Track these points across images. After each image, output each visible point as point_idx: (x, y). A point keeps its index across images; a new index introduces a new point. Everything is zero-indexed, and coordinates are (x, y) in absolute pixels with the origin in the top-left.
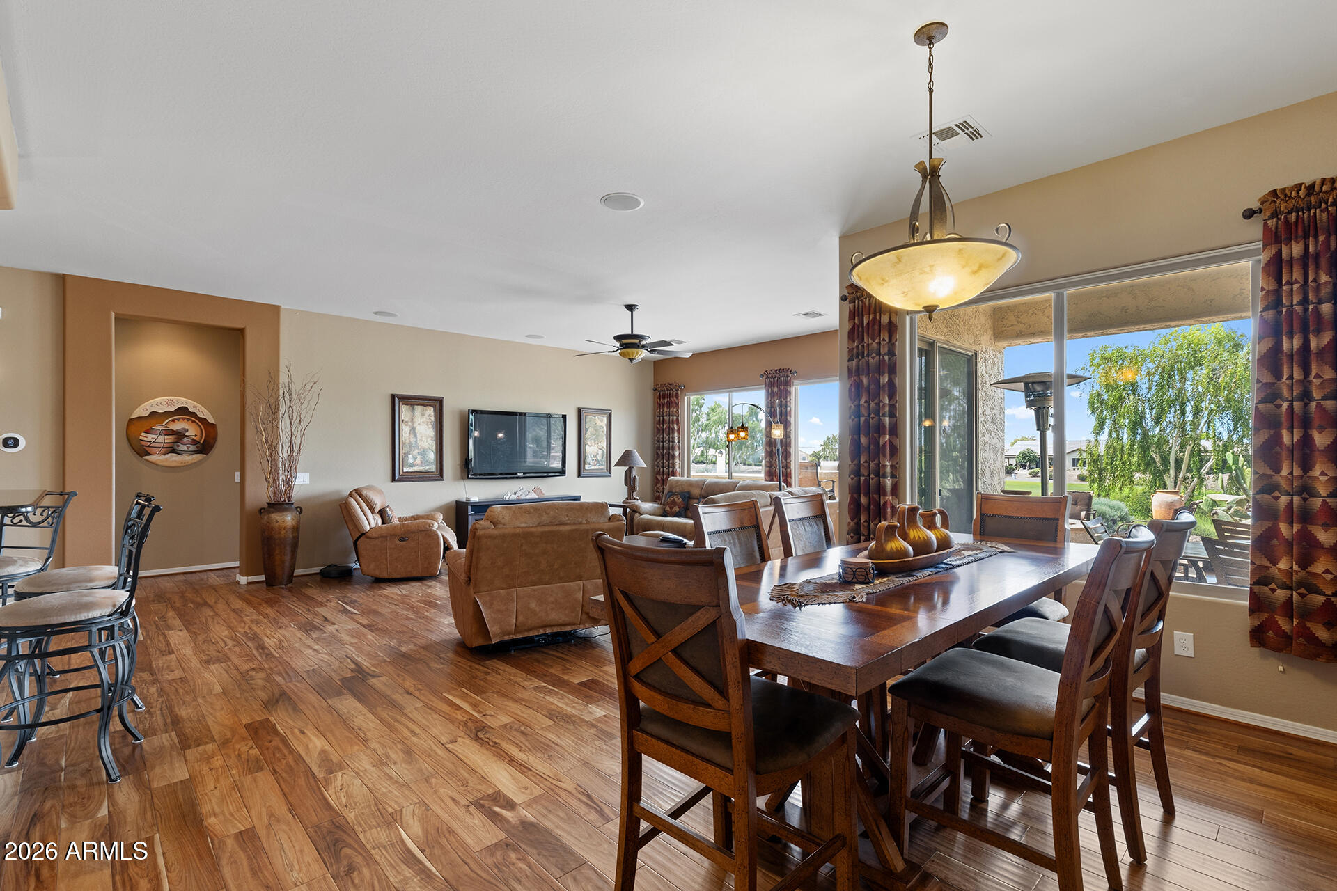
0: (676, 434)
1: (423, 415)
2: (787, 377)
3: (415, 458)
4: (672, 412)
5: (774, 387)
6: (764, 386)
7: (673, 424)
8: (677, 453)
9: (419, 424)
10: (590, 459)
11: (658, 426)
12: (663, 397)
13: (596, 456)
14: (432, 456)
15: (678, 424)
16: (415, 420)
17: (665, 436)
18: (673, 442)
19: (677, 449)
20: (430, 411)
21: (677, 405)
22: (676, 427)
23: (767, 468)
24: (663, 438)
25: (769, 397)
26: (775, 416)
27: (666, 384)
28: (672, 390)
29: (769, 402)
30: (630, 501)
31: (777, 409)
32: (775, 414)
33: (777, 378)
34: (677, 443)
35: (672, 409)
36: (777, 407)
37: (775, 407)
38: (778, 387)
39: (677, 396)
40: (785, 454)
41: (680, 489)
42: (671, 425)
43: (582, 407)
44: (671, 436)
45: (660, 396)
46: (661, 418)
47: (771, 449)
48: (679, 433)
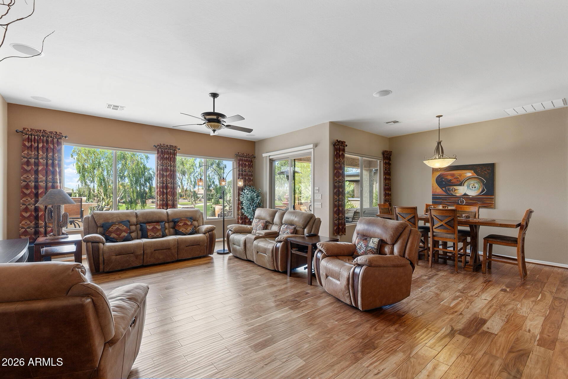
0: (58, 176)
2: (175, 150)
5: (165, 155)
6: (156, 152)
7: (53, 167)
11: (25, 167)
12: (37, 141)
15: (59, 167)
17: (40, 176)
19: (59, 188)
21: (59, 151)
23: (161, 202)
24: (36, 181)
25: (161, 160)
26: (167, 172)
27: (41, 131)
28: (51, 137)
29: (161, 163)
30: (60, 237)
31: (169, 168)
32: (166, 170)
33: (167, 150)
34: (59, 184)
35: (51, 154)
36: (168, 166)
37: (166, 166)
38: (168, 155)
39: (59, 143)
40: (173, 194)
41: (119, 219)
42: (51, 168)
44: (50, 177)
45: (28, 140)
46: (31, 160)
47: (163, 191)
48: (60, 176)
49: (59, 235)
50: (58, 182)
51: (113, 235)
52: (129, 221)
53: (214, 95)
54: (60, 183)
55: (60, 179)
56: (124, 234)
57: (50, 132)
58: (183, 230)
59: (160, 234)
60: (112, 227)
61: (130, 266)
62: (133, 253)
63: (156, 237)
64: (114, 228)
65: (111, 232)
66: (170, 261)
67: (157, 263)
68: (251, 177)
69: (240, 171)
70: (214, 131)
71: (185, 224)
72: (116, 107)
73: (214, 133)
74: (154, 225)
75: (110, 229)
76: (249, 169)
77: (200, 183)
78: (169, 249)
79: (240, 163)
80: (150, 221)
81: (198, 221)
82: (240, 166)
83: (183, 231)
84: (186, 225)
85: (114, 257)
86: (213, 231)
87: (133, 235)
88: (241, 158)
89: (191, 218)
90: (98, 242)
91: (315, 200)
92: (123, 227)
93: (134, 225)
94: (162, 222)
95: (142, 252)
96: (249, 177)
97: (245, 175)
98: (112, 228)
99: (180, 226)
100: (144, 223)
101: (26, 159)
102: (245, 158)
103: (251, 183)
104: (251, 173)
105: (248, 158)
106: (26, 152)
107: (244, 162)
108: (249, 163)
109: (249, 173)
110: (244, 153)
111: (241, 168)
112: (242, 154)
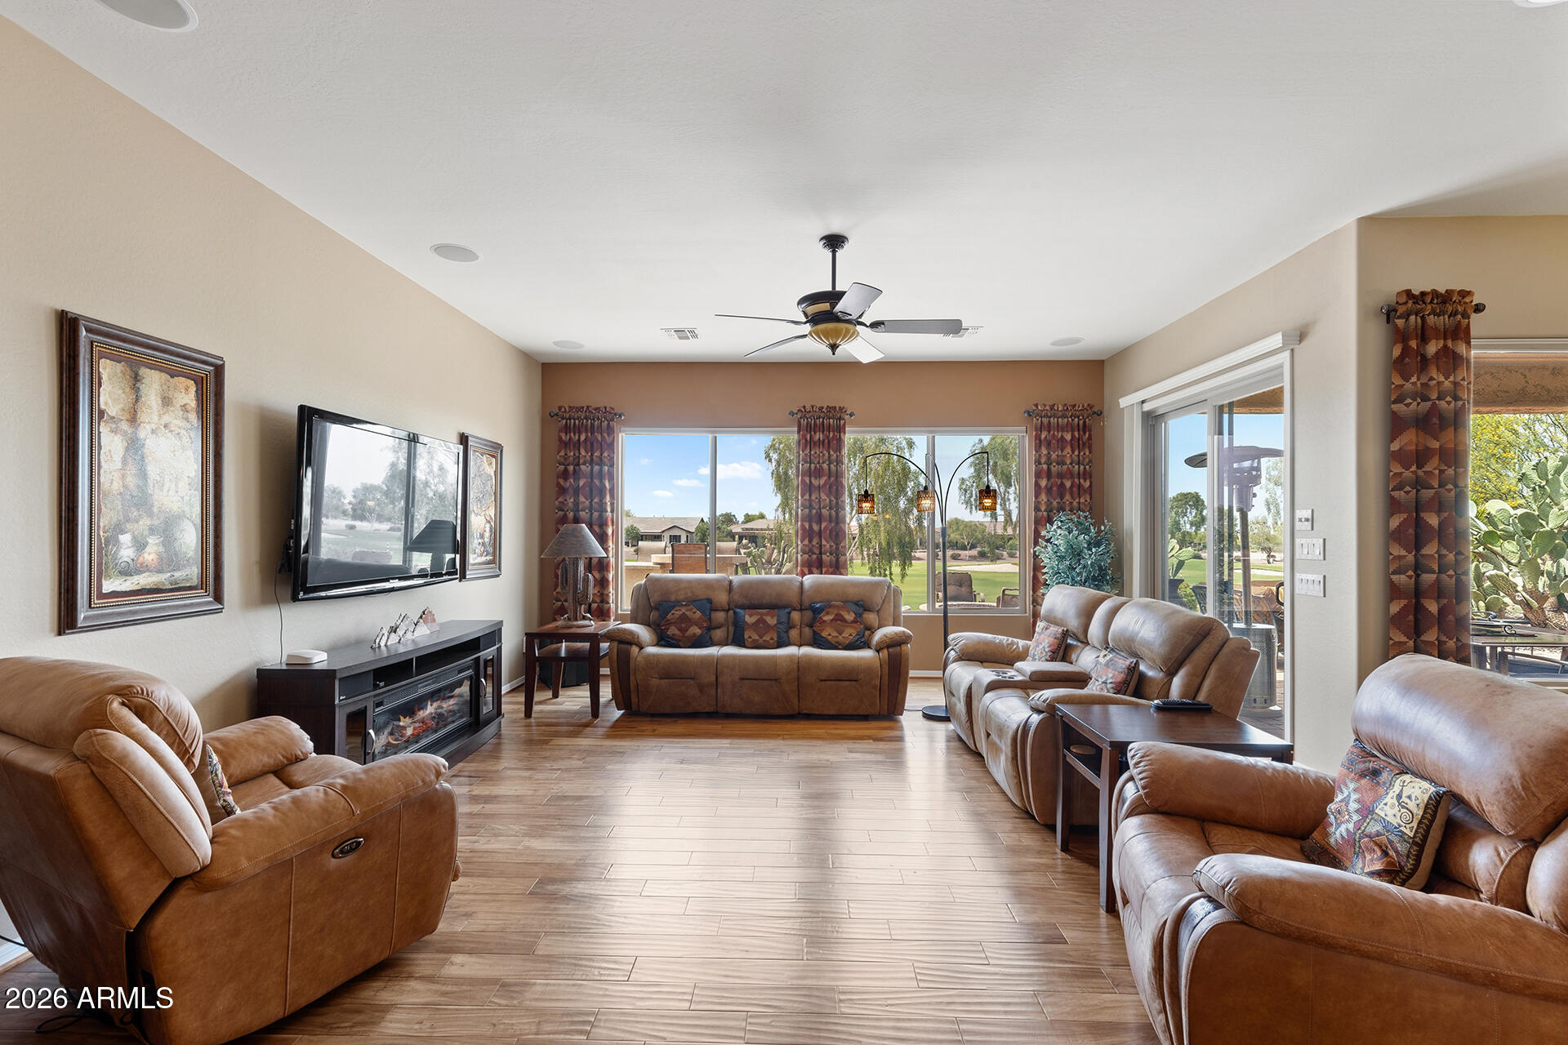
0: (608, 498)
1: (166, 401)
2: (840, 419)
3: (140, 545)
4: (601, 458)
5: (815, 433)
6: (796, 429)
7: (601, 479)
8: (610, 531)
9: (153, 432)
10: (476, 541)
11: (561, 481)
12: (578, 430)
13: (482, 536)
14: (189, 538)
15: (611, 479)
16: (143, 416)
17: (582, 499)
18: (602, 509)
19: (610, 523)
20: (186, 394)
21: (611, 446)
22: (607, 485)
23: (804, 555)
24: (576, 504)
25: (806, 447)
26: (820, 477)
27: (583, 408)
28: (598, 419)
29: (806, 455)
30: (575, 623)
31: (825, 466)
32: (818, 473)
33: (821, 420)
34: (609, 514)
35: (597, 454)
36: (823, 463)
37: (819, 463)
38: (823, 433)
39: (610, 430)
40: (837, 534)
41: (689, 594)
42: (597, 482)
43: (467, 432)
44: (596, 500)
45: (566, 429)
46: (571, 468)
47: (811, 527)
48: (612, 497)
49: (576, 620)
50: (609, 509)
51: (673, 631)
52: (710, 601)
53: (834, 242)
54: (612, 511)
55: (612, 504)
56: (695, 630)
57: (596, 409)
58: (830, 635)
59: (772, 639)
60: (673, 612)
61: (690, 710)
62: (693, 679)
63: (764, 644)
64: (676, 613)
65: (669, 623)
66: (778, 711)
67: (748, 712)
68: (1082, 481)
69: (1040, 463)
70: (834, 347)
71: (839, 618)
72: (681, 333)
73: (834, 354)
74: (761, 614)
75: (669, 616)
76: (1076, 453)
77: (864, 505)
78: (776, 680)
79: (1043, 437)
80: (756, 602)
81: (881, 613)
82: (1040, 447)
83: (830, 637)
84: (839, 622)
85: (655, 682)
86: (904, 647)
87: (718, 634)
88: (1045, 420)
89: (856, 604)
90: (631, 644)
91: (1296, 562)
92: (694, 613)
93: (724, 610)
94: (784, 607)
95: (713, 679)
96: (1076, 480)
97: (1060, 475)
98: (673, 614)
99: (824, 621)
100: (743, 607)
101: (562, 467)
102: (1060, 419)
103: (1082, 500)
104: (1082, 467)
105: (1071, 417)
106: (562, 453)
107: (1056, 433)
108: (1076, 434)
109: (1077, 467)
110: (1054, 405)
111: (1044, 451)
112: (1048, 408)
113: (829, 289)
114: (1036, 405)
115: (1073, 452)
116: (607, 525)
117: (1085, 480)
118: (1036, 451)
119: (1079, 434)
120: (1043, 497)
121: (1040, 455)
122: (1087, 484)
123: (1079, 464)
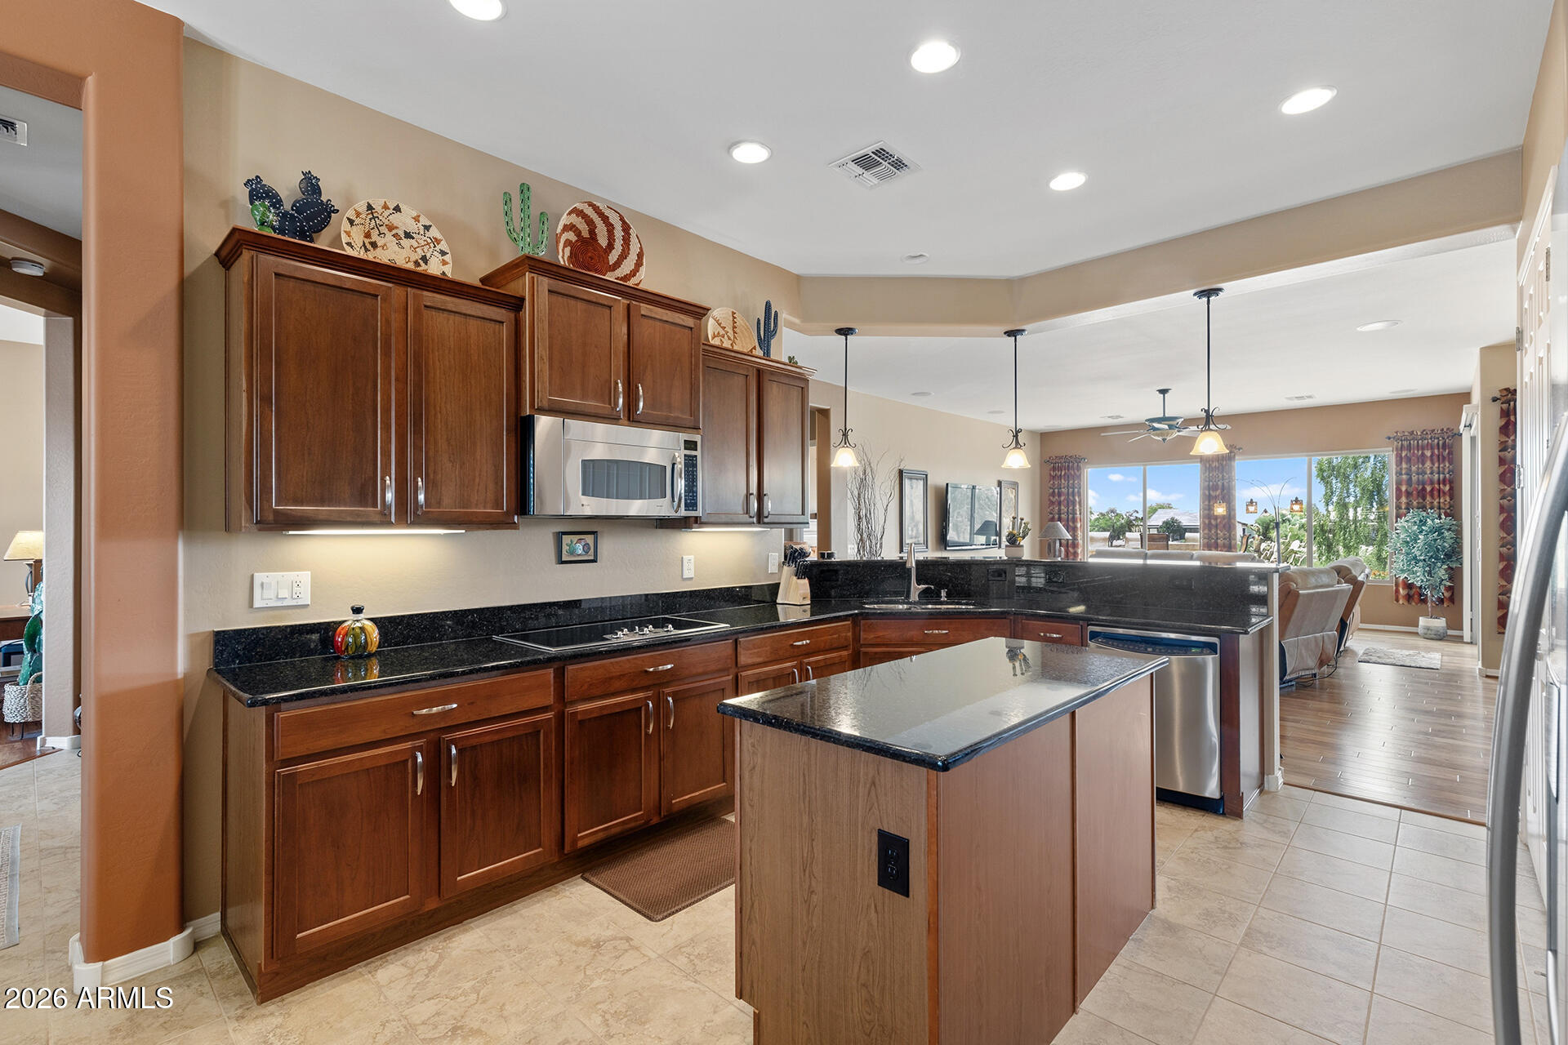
0: (1078, 506)
1: (917, 488)
4: (1073, 484)
5: (1213, 463)
6: (1199, 460)
7: (1073, 496)
8: (1079, 525)
9: (915, 497)
11: (1051, 498)
12: (1060, 469)
15: (1079, 496)
16: (913, 493)
17: (1062, 507)
18: (1074, 513)
19: (1079, 520)
20: (921, 485)
21: (1079, 477)
22: (1077, 499)
24: (1060, 510)
25: (1205, 472)
26: (1217, 490)
27: (1063, 456)
28: (1072, 462)
29: (1205, 477)
31: (1220, 483)
32: (1215, 488)
34: (1078, 515)
35: (1071, 482)
36: (1218, 481)
37: (1216, 481)
38: (1218, 462)
39: (1079, 468)
40: (1230, 527)
42: (1071, 498)
43: (1001, 479)
44: (1071, 508)
45: (1054, 469)
46: (1056, 490)
47: (1210, 522)
48: (1080, 505)
50: (1078, 513)
53: (1163, 392)
54: (1080, 514)
55: (1080, 510)
57: (1070, 457)
68: (1442, 486)
69: (1401, 474)
76: (1436, 465)
79: (1403, 455)
82: (1401, 463)
88: (1405, 443)
96: (1436, 486)
97: (1421, 483)
101: (1051, 490)
102: (1420, 442)
103: (1442, 500)
104: (1441, 476)
105: (1431, 439)
106: (1052, 482)
107: (1416, 452)
108: (1436, 451)
109: (1437, 476)
110: (1413, 432)
111: (1404, 466)
112: (1406, 434)
113: (1162, 415)
114: (1397, 433)
115: (1433, 464)
116: (1077, 522)
117: (1445, 485)
118: (1397, 466)
119: (1439, 451)
120: (1404, 500)
121: (1401, 469)
122: (1447, 488)
123: (1439, 473)
